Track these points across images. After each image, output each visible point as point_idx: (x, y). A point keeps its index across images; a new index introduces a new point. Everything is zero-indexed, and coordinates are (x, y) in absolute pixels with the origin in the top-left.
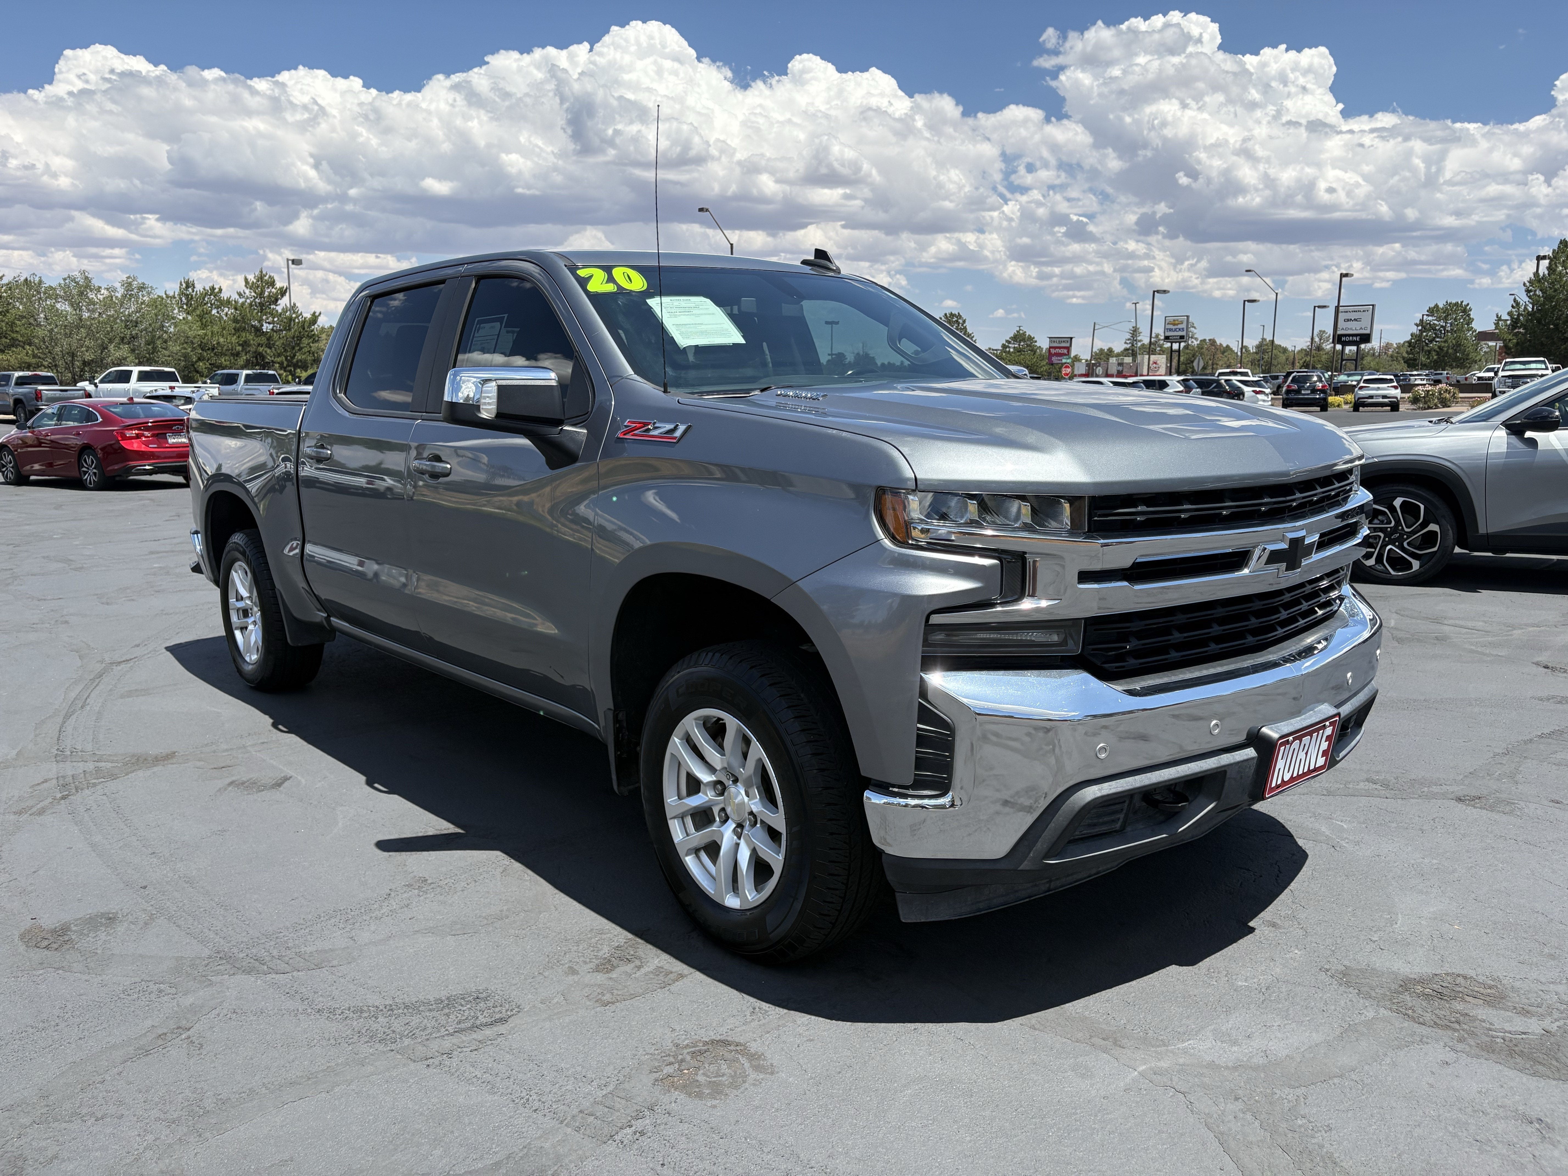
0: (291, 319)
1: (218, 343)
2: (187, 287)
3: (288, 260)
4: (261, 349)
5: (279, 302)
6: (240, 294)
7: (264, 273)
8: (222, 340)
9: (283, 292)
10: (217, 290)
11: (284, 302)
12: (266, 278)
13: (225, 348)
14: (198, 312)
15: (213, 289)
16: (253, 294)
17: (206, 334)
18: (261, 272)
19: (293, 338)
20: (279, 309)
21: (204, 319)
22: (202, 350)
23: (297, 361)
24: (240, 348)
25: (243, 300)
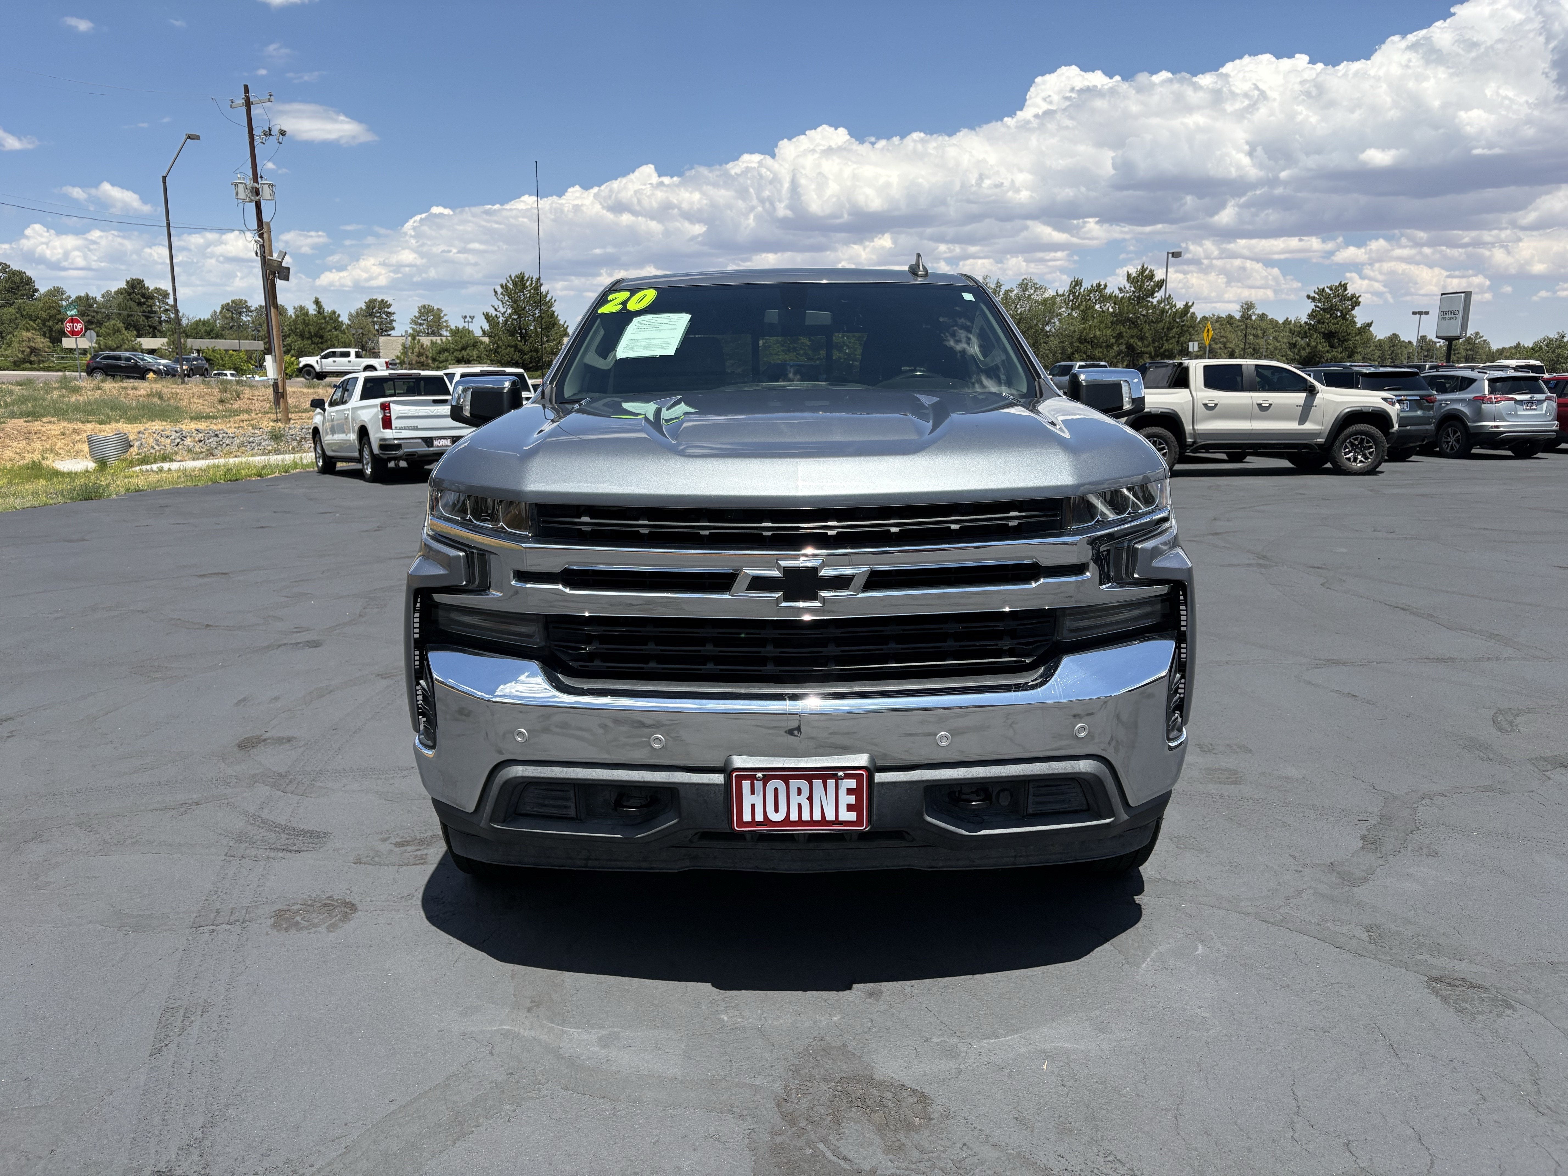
0: (1163, 311)
1: (1095, 337)
2: (1076, 285)
3: (1168, 253)
4: (1132, 341)
5: (1156, 295)
6: (1120, 290)
7: (1145, 267)
8: (1098, 333)
9: (1160, 284)
10: (1102, 287)
11: (1159, 295)
12: (1147, 272)
13: (1101, 340)
14: (1082, 308)
15: (1099, 285)
16: (1133, 289)
17: (1084, 329)
18: (1143, 267)
19: (1163, 329)
20: (1155, 301)
21: (1087, 313)
22: (1080, 343)
23: (1165, 351)
24: (1113, 340)
25: (1122, 295)
